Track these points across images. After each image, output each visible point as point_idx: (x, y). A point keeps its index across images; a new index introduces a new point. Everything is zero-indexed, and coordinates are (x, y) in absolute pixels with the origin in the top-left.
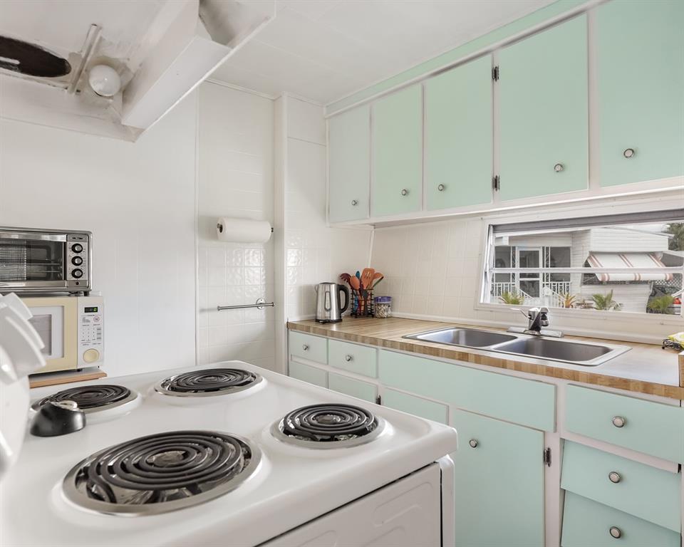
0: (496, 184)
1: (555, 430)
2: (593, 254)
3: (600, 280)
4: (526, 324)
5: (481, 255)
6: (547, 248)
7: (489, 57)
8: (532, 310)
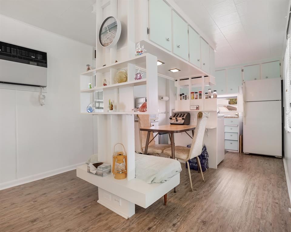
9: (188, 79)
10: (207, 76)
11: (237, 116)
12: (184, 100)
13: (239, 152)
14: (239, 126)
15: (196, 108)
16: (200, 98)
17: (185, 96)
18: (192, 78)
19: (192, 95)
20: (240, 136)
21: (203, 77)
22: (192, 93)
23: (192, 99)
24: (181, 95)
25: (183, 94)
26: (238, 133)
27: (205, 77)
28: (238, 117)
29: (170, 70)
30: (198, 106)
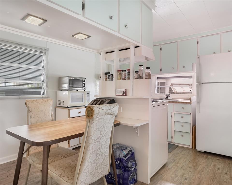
0: (161, 70)
1: (173, 111)
2: (172, 84)
3: (174, 92)
4: (165, 96)
5: (155, 84)
6: (159, 82)
7: (160, 46)
8: (167, 94)
9: (114, 52)
10: (138, 47)
11: (189, 101)
12: (109, 82)
13: (192, 148)
14: (191, 114)
15: (122, 93)
16: (129, 78)
17: (111, 75)
18: (120, 50)
19: (119, 74)
20: (194, 128)
21: (132, 48)
22: (118, 71)
23: (118, 80)
24: (106, 74)
25: (109, 73)
26: (190, 123)
27: (135, 47)
28: (190, 103)
29: (73, 36)
30: (124, 90)
